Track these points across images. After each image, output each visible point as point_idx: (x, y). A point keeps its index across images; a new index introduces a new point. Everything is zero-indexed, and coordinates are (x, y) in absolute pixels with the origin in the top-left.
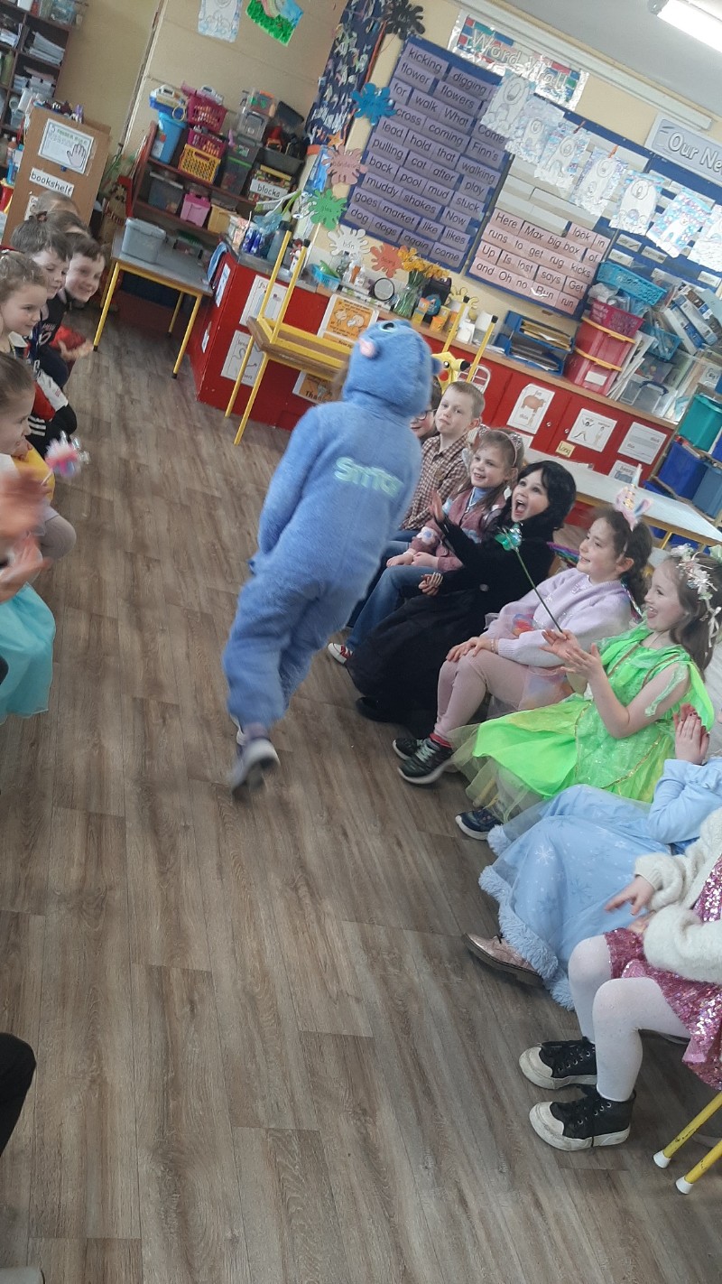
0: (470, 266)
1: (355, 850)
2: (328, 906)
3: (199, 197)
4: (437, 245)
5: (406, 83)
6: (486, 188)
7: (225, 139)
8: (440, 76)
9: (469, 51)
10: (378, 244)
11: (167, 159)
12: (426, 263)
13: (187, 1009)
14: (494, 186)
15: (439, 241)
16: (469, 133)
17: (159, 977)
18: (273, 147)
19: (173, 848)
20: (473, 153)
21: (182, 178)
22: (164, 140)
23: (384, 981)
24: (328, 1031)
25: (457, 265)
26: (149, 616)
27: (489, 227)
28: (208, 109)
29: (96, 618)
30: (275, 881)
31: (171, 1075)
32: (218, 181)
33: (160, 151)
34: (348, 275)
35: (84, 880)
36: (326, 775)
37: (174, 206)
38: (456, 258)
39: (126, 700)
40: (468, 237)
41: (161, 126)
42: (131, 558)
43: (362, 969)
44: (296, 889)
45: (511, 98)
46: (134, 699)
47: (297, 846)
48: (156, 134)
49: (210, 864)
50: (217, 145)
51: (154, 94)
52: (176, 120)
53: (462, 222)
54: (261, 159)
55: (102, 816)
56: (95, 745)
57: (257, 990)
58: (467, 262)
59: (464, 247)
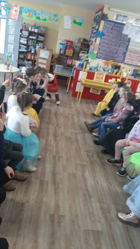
0: (124, 62)
1: (100, 186)
2: (93, 199)
3: (70, 59)
4: (117, 59)
5: (106, 29)
6: (126, 46)
7: (73, 47)
8: (113, 26)
9: (118, 20)
10: (104, 61)
11: (63, 53)
12: (115, 62)
13: (58, 224)
14: (127, 45)
15: (117, 58)
16: (120, 36)
17: (52, 216)
18: (83, 47)
19: (58, 187)
20: (122, 39)
21: (67, 56)
22: (62, 50)
23: (106, 217)
24: (91, 229)
25: (121, 62)
26: (58, 139)
27: (127, 53)
28: (70, 43)
29: (47, 140)
30: (81, 194)
31: (53, 240)
32: (73, 55)
33: (62, 52)
34: (99, 68)
35: (38, 195)
36: (94, 169)
37: (66, 62)
38: (121, 60)
39: (51, 156)
40: (123, 56)
41: (62, 47)
42: (55, 128)
43: (100, 214)
44: (85, 196)
45: (128, 27)
46: (53, 156)
47: (86, 186)
48: (61, 49)
49: (66, 190)
50: (72, 49)
51: (60, 42)
52: (64, 46)
53: (121, 53)
54: (81, 50)
55: (43, 181)
56: (44, 166)
57: (74, 219)
58: (124, 61)
59: (122, 58)
